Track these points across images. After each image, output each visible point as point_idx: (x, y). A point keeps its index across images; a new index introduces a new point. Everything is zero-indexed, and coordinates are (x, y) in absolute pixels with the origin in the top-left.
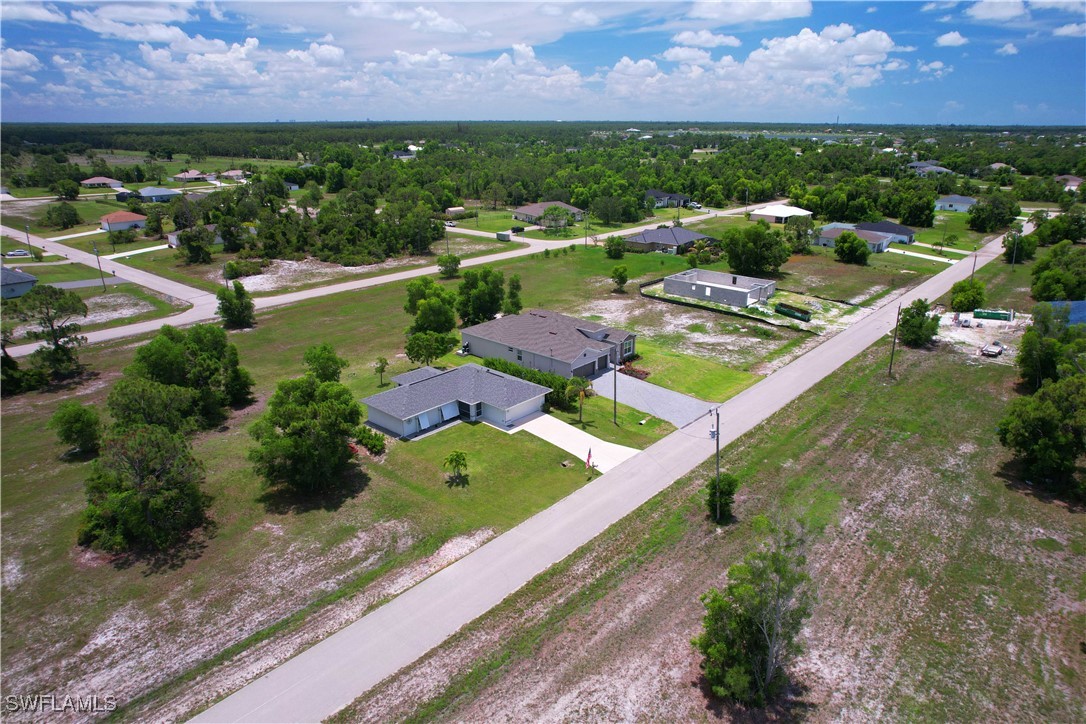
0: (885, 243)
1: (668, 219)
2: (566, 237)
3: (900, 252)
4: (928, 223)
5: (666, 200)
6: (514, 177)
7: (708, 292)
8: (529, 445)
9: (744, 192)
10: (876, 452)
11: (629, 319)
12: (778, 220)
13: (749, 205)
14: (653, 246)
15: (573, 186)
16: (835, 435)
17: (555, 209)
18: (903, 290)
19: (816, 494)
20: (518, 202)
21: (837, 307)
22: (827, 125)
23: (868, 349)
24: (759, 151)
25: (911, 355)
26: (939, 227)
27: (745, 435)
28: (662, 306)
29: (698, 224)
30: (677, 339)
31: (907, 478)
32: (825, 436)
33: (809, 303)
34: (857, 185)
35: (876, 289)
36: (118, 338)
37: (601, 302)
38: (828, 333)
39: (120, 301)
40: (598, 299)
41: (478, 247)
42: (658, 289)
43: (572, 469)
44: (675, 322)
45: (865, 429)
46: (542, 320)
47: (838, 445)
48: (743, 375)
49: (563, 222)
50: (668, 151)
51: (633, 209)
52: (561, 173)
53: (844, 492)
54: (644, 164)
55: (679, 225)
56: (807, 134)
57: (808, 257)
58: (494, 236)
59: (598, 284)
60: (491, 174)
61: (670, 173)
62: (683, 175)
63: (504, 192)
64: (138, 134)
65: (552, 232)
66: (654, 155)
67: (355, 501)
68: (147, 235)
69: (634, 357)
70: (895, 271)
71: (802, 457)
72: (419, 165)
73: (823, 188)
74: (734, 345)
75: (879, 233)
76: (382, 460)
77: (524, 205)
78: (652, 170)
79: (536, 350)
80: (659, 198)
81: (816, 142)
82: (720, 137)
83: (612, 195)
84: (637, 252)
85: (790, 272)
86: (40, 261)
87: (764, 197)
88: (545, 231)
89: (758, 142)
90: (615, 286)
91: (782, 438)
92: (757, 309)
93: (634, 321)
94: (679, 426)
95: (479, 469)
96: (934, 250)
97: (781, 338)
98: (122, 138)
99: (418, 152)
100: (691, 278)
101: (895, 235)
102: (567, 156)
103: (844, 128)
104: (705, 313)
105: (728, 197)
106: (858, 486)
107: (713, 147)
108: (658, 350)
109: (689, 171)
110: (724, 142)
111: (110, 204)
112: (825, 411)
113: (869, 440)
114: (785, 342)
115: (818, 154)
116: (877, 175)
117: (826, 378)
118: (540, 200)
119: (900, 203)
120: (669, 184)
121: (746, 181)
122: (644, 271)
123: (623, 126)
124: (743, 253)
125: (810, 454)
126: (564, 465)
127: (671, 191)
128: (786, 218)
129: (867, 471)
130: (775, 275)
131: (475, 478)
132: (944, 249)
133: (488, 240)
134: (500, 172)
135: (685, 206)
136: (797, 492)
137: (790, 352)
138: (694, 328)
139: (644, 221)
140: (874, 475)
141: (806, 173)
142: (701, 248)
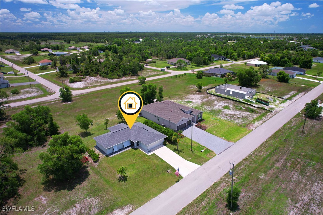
0: (295, 74)
1: (218, 64)
2: (184, 70)
3: (301, 78)
4: (310, 67)
5: (218, 58)
6: (169, 49)
7: (231, 93)
8: (155, 161)
9: (244, 55)
10: (301, 172)
11: (202, 102)
12: (256, 65)
13: (246, 60)
14: (212, 74)
15: (187, 53)
16: (282, 161)
17: (181, 61)
18: (303, 93)
19: (275, 195)
20: (170, 58)
21: (279, 100)
22: (271, 34)
23: (292, 119)
24: (249, 42)
25: (310, 122)
26: (314, 69)
27: (244, 160)
28: (214, 98)
29: (228, 66)
30: (219, 112)
31: (318, 189)
32: (278, 161)
33: (268, 98)
34: (284, 54)
35: (293, 93)
36: (26, 105)
37: (192, 95)
38: (276, 111)
39: (33, 90)
40: (191, 94)
41: (154, 73)
42: (213, 91)
43: (171, 174)
44: (218, 105)
45: (295, 159)
46: (168, 105)
47: (284, 166)
48: (243, 129)
49: (183, 65)
50: (220, 42)
51: (207, 61)
52: (184, 48)
53: (288, 195)
54: (212, 46)
55: (222, 67)
56: (264, 36)
57: (267, 79)
58: (160, 69)
59: (192, 88)
60: (162, 48)
61: (220, 49)
62: (224, 49)
63: (165, 55)
64: (62, 35)
65: (179, 69)
66: (215, 43)
67: (81, 186)
68: (52, 67)
69: (202, 120)
70: (299, 86)
71: (268, 173)
72: (140, 45)
73: (272, 54)
74: (240, 115)
75: (293, 71)
76: (96, 165)
77: (172, 59)
78: (214, 48)
79: (164, 117)
80: (216, 57)
81: (268, 39)
82: (236, 37)
83: (200, 56)
84: (207, 76)
85: (261, 85)
86: (17, 75)
87: (251, 57)
88: (177, 68)
89: (249, 39)
90: (198, 89)
91: (260, 161)
92: (249, 100)
93: (203, 104)
94: (217, 154)
95: (133, 173)
96: (313, 77)
97: (258, 113)
98: (58, 37)
99: (142, 41)
100: (225, 87)
101: (298, 72)
102: (187, 43)
103: (277, 34)
104: (230, 101)
105: (239, 57)
106: (295, 191)
107: (234, 40)
108: (211, 116)
109: (226, 48)
110: (238, 39)
111: (46, 57)
112: (277, 148)
113: (297, 165)
114: (260, 114)
115: (269, 43)
116: (290, 50)
117: (276, 132)
118: (177, 57)
119: (299, 60)
120: (219, 52)
121: (245, 52)
122: (208, 83)
123: (206, 33)
124: (244, 78)
125: (272, 171)
126: (168, 172)
127: (220, 55)
128: (259, 65)
129: (298, 183)
130: (255, 86)
131: (130, 177)
132: (317, 77)
133: (158, 71)
134: (165, 48)
135: (224, 60)
136: (267, 193)
137: (261, 119)
138: (226, 107)
139: (210, 65)
140: (302, 186)
141: (265, 49)
142: (229, 75)
